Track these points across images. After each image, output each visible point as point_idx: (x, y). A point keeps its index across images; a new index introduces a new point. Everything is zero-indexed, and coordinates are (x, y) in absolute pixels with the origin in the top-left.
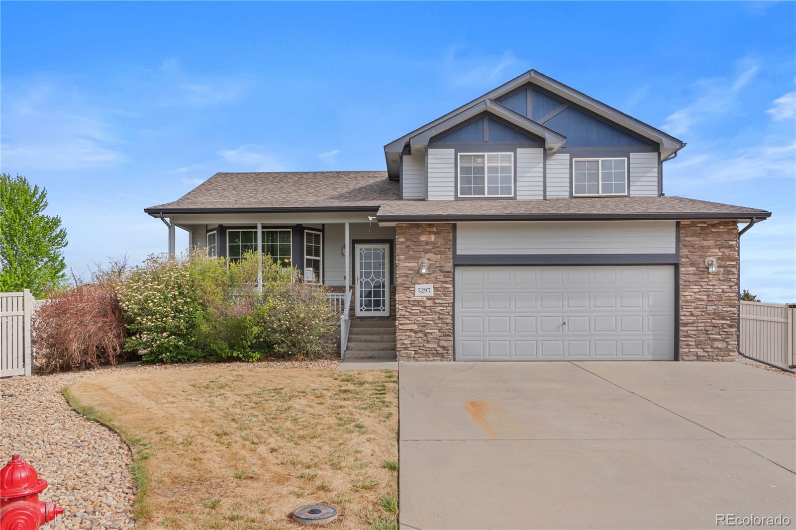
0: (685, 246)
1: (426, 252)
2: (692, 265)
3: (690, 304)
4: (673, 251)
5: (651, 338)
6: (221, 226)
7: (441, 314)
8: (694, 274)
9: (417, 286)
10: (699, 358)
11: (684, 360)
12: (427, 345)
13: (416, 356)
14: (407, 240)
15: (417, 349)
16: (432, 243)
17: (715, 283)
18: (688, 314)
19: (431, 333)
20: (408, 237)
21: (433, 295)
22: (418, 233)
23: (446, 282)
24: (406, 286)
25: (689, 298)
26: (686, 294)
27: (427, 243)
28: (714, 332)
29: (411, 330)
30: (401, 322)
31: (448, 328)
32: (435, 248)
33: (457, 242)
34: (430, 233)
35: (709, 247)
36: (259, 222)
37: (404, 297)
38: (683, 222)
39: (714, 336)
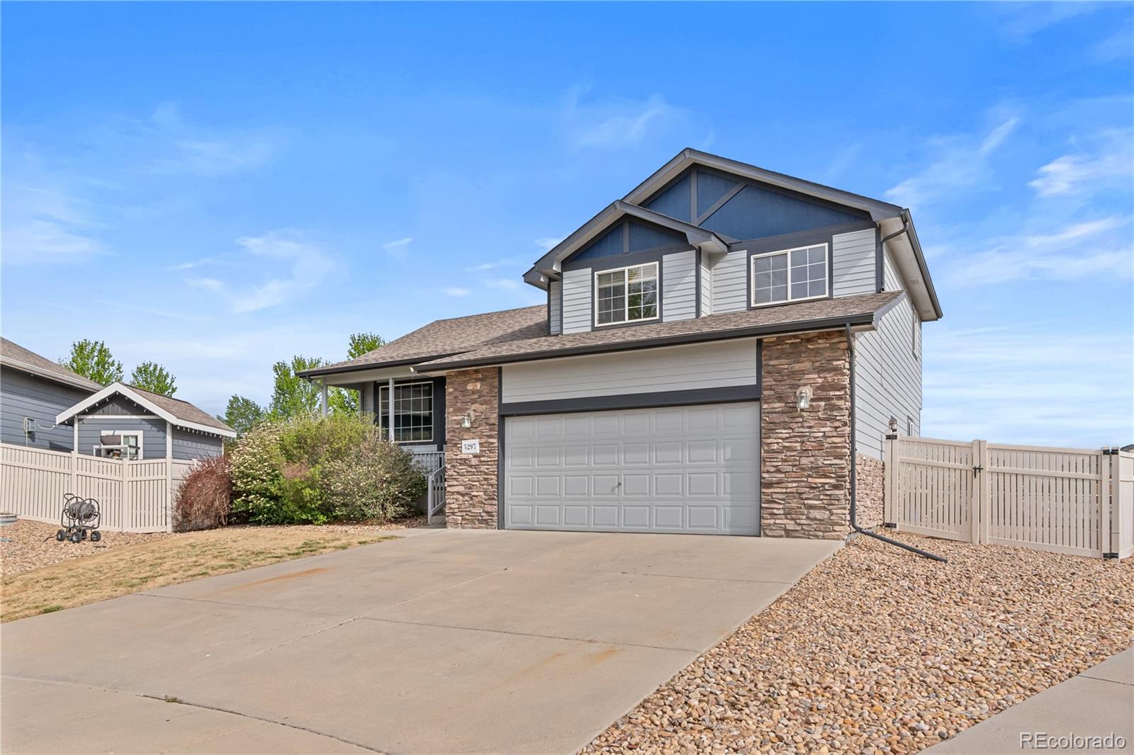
0: (769, 373)
1: (473, 402)
2: (780, 399)
3: (776, 455)
4: (754, 383)
5: (729, 503)
6: (375, 382)
7: (486, 474)
8: (782, 412)
9: (464, 442)
10: (789, 534)
11: (768, 536)
12: (473, 510)
13: (463, 522)
14: (456, 390)
15: (464, 514)
16: (478, 391)
17: (812, 423)
18: (773, 469)
19: (476, 496)
20: (456, 386)
21: (478, 452)
22: (465, 382)
23: (491, 437)
24: (454, 442)
25: (775, 447)
26: (769, 441)
27: (474, 392)
28: (811, 496)
29: (458, 493)
30: (450, 483)
31: (492, 490)
32: (479, 397)
33: (503, 388)
34: (477, 380)
35: (803, 372)
36: (390, 376)
37: (452, 455)
38: (767, 339)
39: (810, 502)
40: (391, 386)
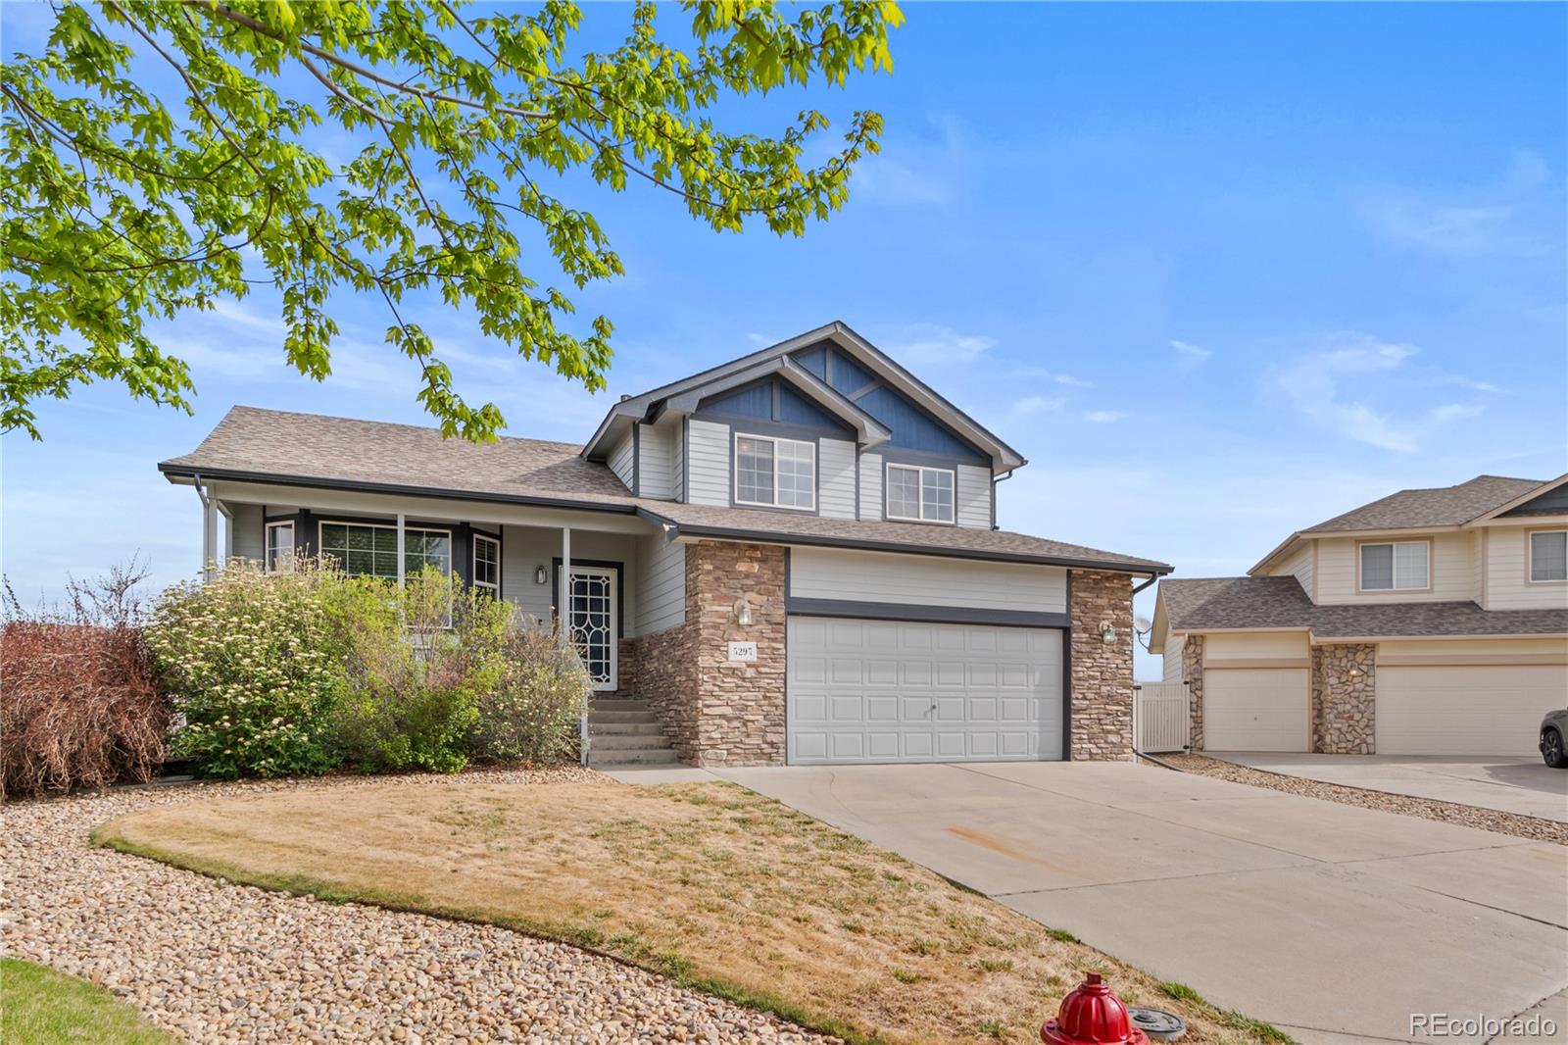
0: (1077, 603)
1: (745, 589)
2: (1085, 630)
3: (1082, 683)
4: (1063, 610)
5: (1037, 729)
6: (314, 512)
7: (768, 691)
8: (1086, 643)
9: (732, 645)
10: (1092, 757)
11: (1076, 760)
12: (747, 741)
13: (730, 758)
14: (716, 568)
15: (731, 746)
16: (755, 575)
17: (1109, 655)
18: (1080, 696)
19: (753, 721)
20: (718, 563)
21: (755, 659)
22: (733, 559)
23: (775, 640)
24: (715, 643)
25: (1081, 675)
26: (1079, 669)
27: (747, 576)
28: (1108, 722)
29: (721, 716)
30: (707, 702)
31: (778, 713)
32: (758, 585)
33: (792, 576)
34: (752, 559)
35: (1103, 608)
36: (402, 512)
37: (711, 661)
38: (1076, 571)
39: (1108, 727)
40: (401, 528)
